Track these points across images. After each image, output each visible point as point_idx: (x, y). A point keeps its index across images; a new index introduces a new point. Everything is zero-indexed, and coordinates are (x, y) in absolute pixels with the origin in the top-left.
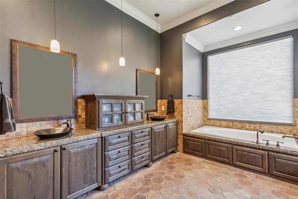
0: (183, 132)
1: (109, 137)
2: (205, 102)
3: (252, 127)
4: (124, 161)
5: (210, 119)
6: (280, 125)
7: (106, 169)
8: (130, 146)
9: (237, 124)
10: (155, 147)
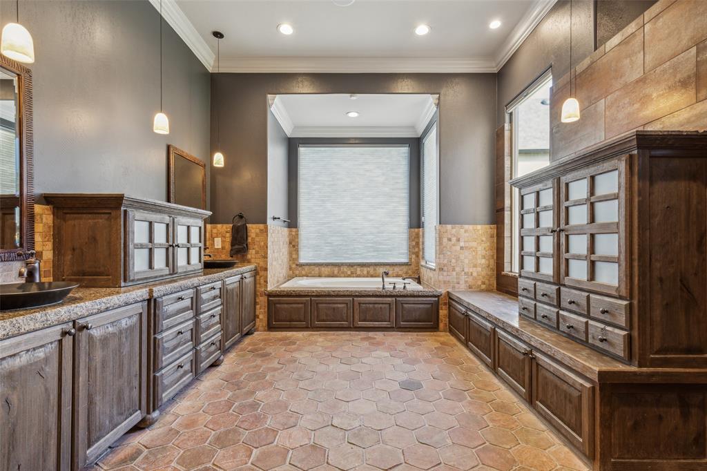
0: (268, 289)
1: (164, 298)
2: (294, 233)
3: (365, 272)
4: (185, 354)
5: (302, 265)
6: (396, 265)
7: (157, 375)
8: (194, 320)
9: (345, 270)
10: (228, 321)
